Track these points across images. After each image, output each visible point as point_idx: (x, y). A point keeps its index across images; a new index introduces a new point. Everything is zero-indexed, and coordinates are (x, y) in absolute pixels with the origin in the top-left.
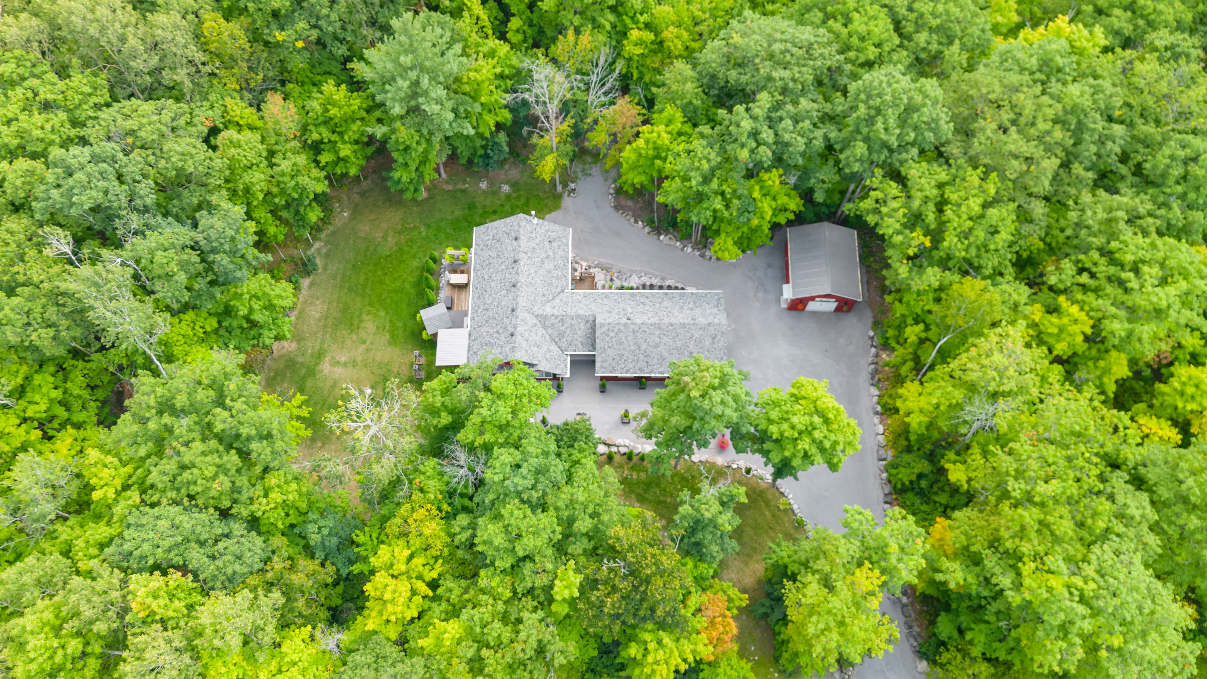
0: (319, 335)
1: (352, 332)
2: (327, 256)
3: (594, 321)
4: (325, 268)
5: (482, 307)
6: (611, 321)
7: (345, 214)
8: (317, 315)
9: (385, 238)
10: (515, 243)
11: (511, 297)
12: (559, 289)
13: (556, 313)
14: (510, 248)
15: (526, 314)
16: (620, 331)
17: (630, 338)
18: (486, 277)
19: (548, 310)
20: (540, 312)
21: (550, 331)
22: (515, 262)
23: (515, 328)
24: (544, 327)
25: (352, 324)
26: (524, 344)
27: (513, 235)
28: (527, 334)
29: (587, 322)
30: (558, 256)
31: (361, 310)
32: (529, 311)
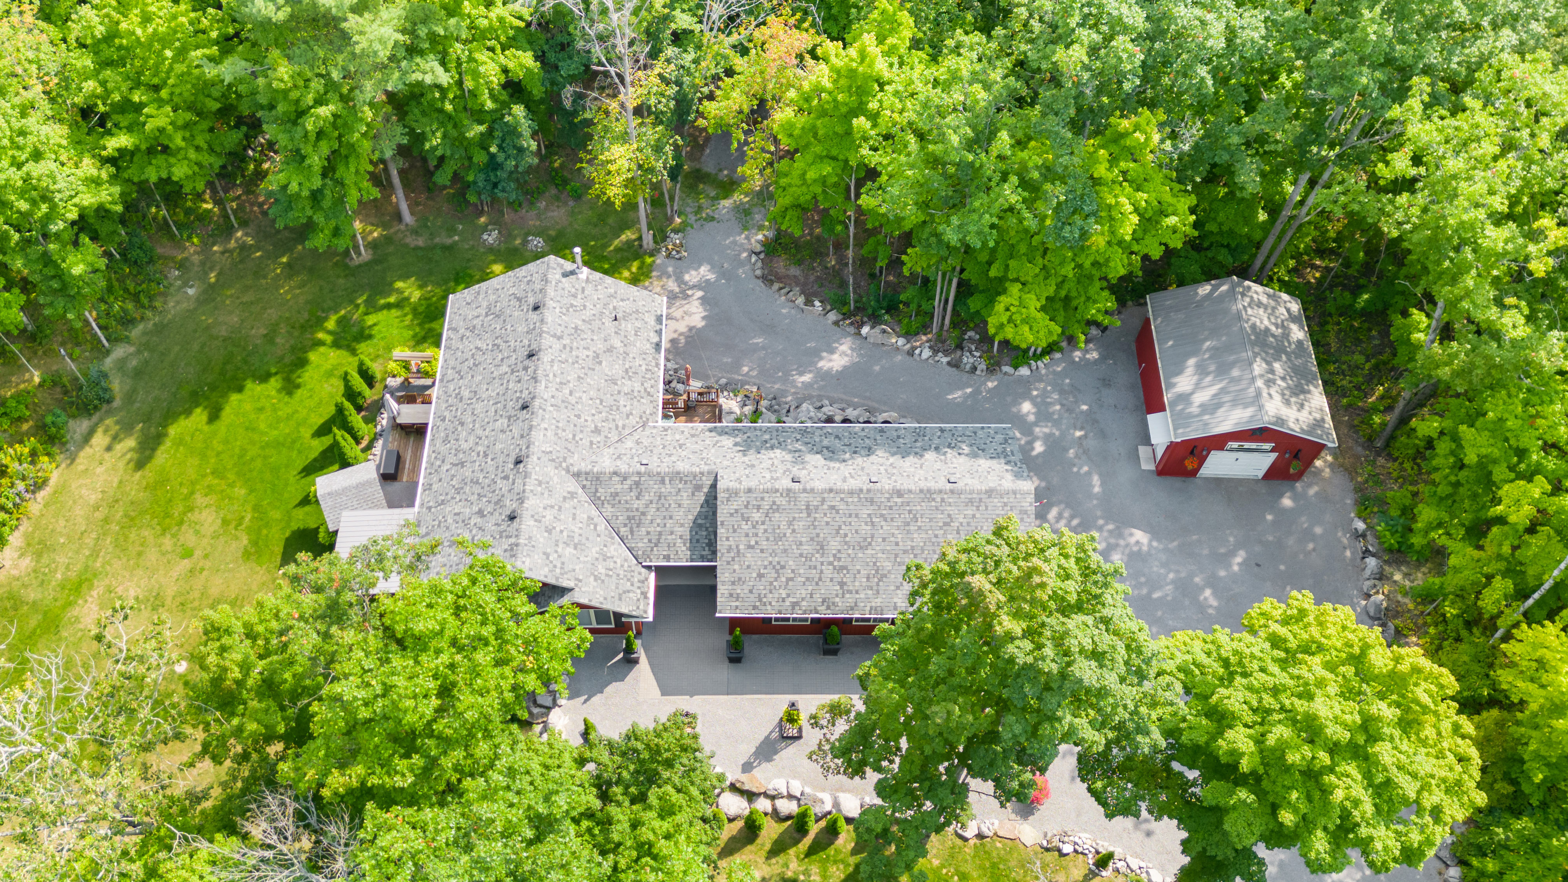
0: (89, 541)
1: (164, 531)
2: (138, 373)
3: (714, 486)
4: (129, 398)
5: (451, 459)
6: (753, 484)
7: (191, 292)
8: (93, 498)
9: (270, 338)
10: (534, 316)
11: (516, 432)
12: (633, 420)
13: (623, 468)
14: (521, 328)
15: (550, 470)
16: (775, 508)
17: (799, 525)
18: (466, 394)
19: (606, 463)
20: (584, 466)
21: (608, 510)
22: (531, 355)
23: (521, 500)
24: (596, 501)
25: (167, 515)
26: (541, 538)
27: (531, 300)
28: (549, 515)
29: (698, 488)
30: (633, 351)
31: (193, 483)
32: (557, 463)
